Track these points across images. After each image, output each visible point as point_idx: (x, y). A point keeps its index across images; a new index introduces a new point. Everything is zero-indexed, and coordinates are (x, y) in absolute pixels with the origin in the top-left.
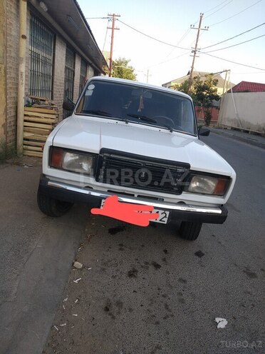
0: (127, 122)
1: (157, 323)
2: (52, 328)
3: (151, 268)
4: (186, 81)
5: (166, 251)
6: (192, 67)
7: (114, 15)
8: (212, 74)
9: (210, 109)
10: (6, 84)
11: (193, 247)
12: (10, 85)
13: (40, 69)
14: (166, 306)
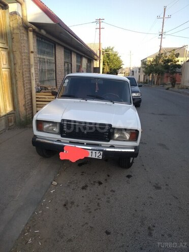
0: (86, 100)
1: (90, 212)
2: (34, 213)
3: (97, 185)
4: (157, 56)
5: (108, 176)
6: (161, 46)
7: (100, 19)
8: (174, 50)
9: (175, 74)
10: (24, 81)
11: (127, 172)
12: (26, 81)
13: (46, 67)
14: (98, 204)
